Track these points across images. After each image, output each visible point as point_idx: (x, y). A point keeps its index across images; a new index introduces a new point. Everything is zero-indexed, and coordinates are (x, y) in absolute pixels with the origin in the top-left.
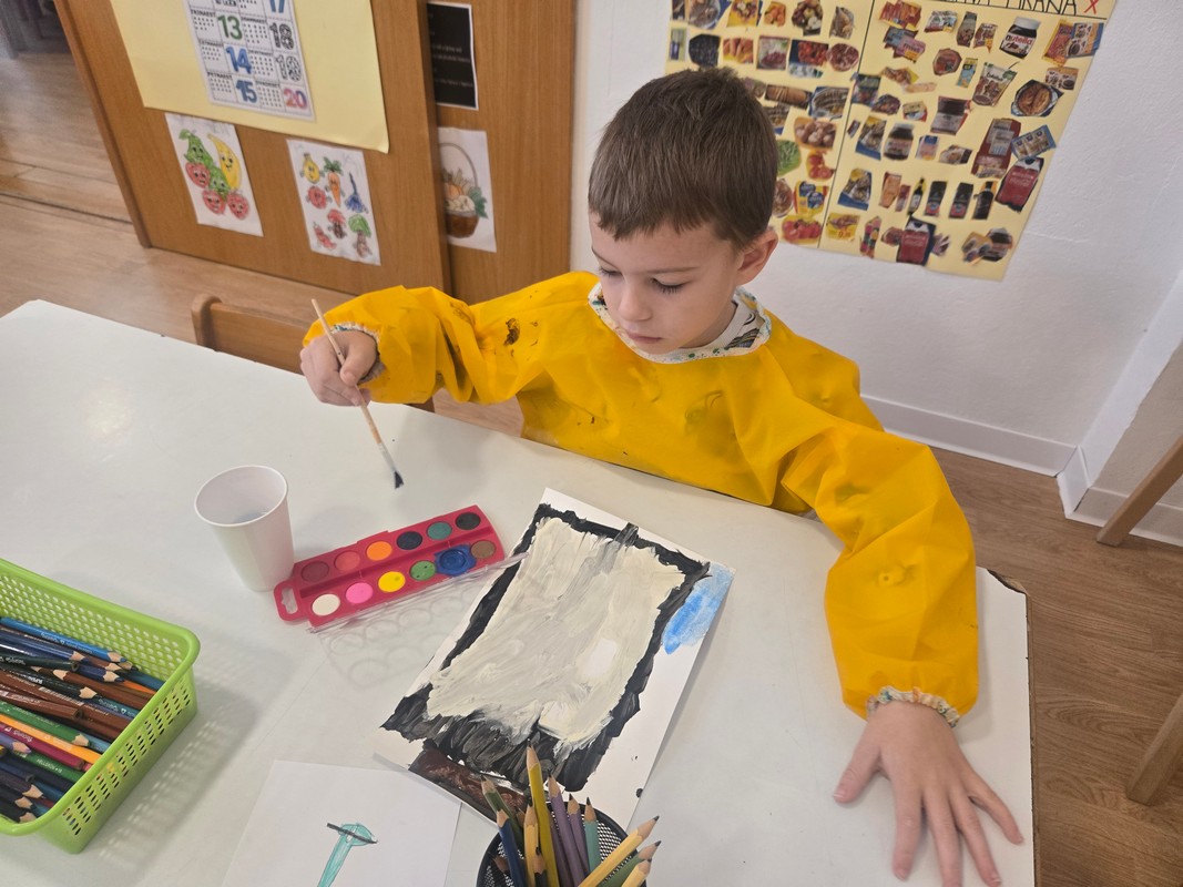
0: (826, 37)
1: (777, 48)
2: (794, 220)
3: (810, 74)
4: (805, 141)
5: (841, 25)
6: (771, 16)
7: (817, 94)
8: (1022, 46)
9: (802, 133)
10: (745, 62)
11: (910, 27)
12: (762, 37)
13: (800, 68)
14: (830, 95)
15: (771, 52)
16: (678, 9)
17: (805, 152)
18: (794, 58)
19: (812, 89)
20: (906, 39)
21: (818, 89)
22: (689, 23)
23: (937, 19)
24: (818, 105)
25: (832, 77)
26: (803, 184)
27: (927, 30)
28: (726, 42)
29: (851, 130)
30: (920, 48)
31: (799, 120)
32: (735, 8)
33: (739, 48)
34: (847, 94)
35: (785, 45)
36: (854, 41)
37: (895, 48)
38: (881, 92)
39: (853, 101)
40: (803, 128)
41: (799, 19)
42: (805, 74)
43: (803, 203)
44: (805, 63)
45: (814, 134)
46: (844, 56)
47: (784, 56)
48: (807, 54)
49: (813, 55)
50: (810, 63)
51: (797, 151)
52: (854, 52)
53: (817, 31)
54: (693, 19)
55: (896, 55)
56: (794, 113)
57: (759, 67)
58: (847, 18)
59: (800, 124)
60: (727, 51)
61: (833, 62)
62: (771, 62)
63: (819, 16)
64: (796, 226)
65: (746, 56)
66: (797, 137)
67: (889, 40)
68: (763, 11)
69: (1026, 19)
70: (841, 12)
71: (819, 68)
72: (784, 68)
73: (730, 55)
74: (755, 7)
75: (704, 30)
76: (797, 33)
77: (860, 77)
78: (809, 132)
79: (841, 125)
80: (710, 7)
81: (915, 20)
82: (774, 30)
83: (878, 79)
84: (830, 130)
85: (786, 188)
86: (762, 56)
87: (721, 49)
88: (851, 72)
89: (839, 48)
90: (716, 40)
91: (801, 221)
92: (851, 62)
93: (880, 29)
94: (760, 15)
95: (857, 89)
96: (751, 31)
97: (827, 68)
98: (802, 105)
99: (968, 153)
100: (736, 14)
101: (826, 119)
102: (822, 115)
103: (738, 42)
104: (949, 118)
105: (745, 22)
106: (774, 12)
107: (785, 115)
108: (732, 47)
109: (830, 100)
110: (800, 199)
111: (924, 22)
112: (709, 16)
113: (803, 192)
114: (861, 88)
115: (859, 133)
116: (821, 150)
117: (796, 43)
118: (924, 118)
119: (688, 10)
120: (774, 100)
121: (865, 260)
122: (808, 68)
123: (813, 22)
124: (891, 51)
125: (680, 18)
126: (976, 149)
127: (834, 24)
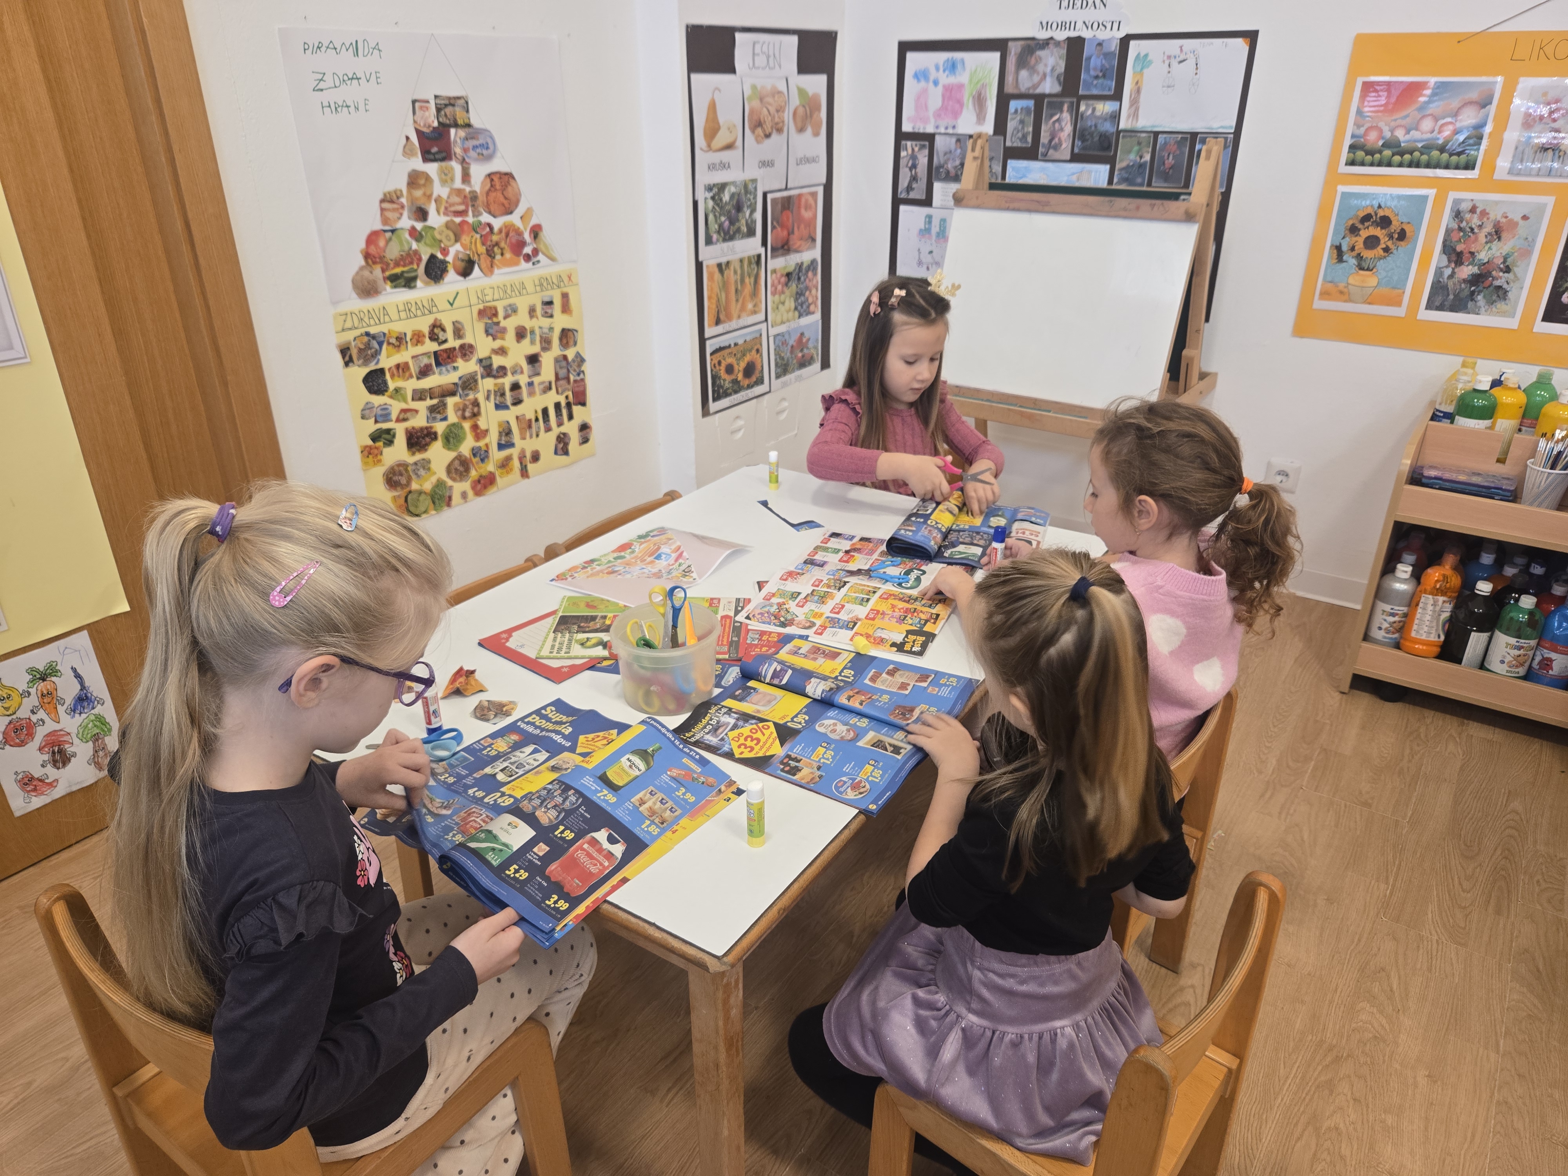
0: (453, 343)
1: (425, 361)
2: (476, 478)
3: (451, 371)
4: (464, 418)
5: (458, 332)
6: (414, 341)
7: (460, 383)
8: (549, 311)
9: (460, 413)
10: (408, 379)
11: (495, 320)
12: (413, 357)
13: (444, 369)
14: (468, 380)
15: (422, 365)
16: (347, 358)
17: (467, 425)
18: (438, 364)
19: (456, 380)
20: (495, 328)
21: (460, 378)
22: (359, 366)
23: (506, 310)
24: (463, 389)
25: (466, 367)
26: (473, 449)
27: (505, 318)
28: (390, 369)
29: (488, 398)
30: (504, 330)
31: (456, 405)
32: (389, 344)
33: (401, 371)
34: (476, 375)
35: (429, 357)
36: (468, 339)
37: (492, 335)
38: (495, 366)
39: (483, 377)
40: (459, 409)
41: (433, 337)
42: (448, 371)
43: (477, 463)
44: (446, 364)
45: (468, 410)
46: (466, 351)
47: (431, 365)
48: (443, 359)
49: (449, 357)
50: (449, 363)
51: (462, 428)
52: (471, 346)
53: (445, 341)
54: (361, 361)
55: (494, 339)
56: (451, 401)
57: (418, 378)
58: (460, 326)
59: (457, 408)
60: (392, 376)
61: (462, 358)
62: (424, 372)
63: (444, 330)
64: (479, 481)
65: (407, 374)
66: (458, 417)
67: (487, 333)
68: (408, 339)
69: (547, 295)
70: (457, 324)
71: (455, 365)
72: (434, 373)
73: (396, 378)
74: (401, 338)
75: (372, 367)
76: (433, 347)
77: (480, 361)
78: (464, 410)
79: (481, 397)
80: (371, 349)
81: (496, 315)
82: (419, 350)
83: (490, 358)
84: (476, 404)
85: (463, 458)
86: (418, 370)
87: (388, 376)
88: (474, 360)
89: (462, 347)
90: (382, 371)
91: (481, 476)
92: (472, 353)
93: (480, 327)
94: (407, 342)
95: (482, 369)
96: (405, 356)
97: (460, 362)
98: (453, 394)
99: (550, 383)
100: (390, 347)
101: (471, 397)
102: (467, 395)
103: (398, 366)
104: (534, 367)
105: (398, 351)
106: (416, 337)
107: (445, 405)
108: (395, 372)
109: (469, 383)
110: (475, 460)
111: (501, 314)
112: (372, 356)
113: (475, 455)
114: (484, 367)
115: (492, 397)
116: (475, 419)
117: (435, 353)
118: (522, 372)
119: (355, 357)
120: (435, 398)
121: (526, 481)
122: (449, 367)
123: (442, 336)
124: (490, 338)
125: (351, 364)
126: (553, 379)
127: (454, 332)
